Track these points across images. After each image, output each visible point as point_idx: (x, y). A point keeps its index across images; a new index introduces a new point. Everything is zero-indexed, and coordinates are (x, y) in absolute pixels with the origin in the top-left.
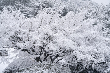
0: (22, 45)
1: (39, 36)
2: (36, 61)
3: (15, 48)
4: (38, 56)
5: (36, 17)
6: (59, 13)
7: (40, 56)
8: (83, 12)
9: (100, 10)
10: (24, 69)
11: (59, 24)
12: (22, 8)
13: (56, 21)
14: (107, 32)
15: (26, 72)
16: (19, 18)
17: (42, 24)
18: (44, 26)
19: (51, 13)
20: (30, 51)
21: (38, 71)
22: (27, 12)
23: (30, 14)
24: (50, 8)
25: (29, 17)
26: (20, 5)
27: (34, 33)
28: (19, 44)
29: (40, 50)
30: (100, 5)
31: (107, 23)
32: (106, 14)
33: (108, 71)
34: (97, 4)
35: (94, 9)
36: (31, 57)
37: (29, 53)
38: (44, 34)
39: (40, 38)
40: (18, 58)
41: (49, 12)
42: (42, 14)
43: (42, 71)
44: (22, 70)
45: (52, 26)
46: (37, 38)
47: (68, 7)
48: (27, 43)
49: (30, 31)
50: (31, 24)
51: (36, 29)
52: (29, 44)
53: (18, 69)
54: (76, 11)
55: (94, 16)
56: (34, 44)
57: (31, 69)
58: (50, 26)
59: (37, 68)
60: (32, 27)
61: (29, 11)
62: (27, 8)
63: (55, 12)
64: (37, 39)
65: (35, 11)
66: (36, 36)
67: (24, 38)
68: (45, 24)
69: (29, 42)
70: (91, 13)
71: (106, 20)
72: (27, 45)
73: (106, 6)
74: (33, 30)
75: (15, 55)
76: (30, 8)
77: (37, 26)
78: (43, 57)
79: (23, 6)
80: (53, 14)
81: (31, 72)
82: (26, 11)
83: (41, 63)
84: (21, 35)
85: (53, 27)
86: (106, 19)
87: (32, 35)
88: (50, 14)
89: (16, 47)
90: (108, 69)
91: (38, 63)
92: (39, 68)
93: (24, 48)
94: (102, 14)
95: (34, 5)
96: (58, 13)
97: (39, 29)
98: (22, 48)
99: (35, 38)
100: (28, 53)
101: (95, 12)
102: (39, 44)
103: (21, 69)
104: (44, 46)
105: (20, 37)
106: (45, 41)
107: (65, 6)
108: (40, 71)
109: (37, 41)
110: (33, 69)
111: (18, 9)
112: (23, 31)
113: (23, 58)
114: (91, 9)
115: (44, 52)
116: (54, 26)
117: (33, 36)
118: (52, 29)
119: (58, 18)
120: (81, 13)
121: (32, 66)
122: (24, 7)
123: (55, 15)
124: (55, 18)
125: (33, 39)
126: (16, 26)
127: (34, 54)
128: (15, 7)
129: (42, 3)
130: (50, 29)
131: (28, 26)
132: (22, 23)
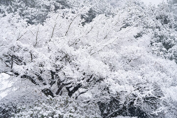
0: (22, 68)
1: (49, 54)
2: (43, 94)
3: (11, 73)
4: (48, 86)
5: (44, 23)
6: (82, 17)
7: (50, 86)
8: (121, 17)
9: (148, 13)
10: (24, 107)
11: (81, 36)
12: (21, 9)
13: (76, 30)
14: (159, 48)
15: (28, 112)
16: (17, 25)
17: (54, 36)
18: (57, 38)
19: (69, 18)
20: (34, 79)
21: (47, 111)
22: (30, 16)
23: (35, 19)
24: (66, 9)
25: (33, 23)
26: (19, 4)
27: (41, 49)
28: (16, 68)
29: (51, 77)
30: (147, 6)
31: (159, 34)
32: (157, 19)
33: (160, 111)
34: (143, 3)
35: (138, 11)
36: (36, 89)
37: (33, 81)
38: (56, 51)
39: (50, 58)
40: (15, 89)
41: (66, 16)
42: (54, 18)
43: (54, 110)
44: (21, 109)
45: (71, 38)
46: (46, 58)
47: (95, 7)
48: (30, 66)
49: (35, 46)
50: (36, 34)
51: (44, 43)
52: (32, 68)
53: (15, 108)
54: (109, 14)
55: (138, 23)
56: (41, 68)
57: (35, 108)
58: (67, 39)
59: (45, 105)
60: (38, 40)
61: (33, 14)
62: (30, 9)
63: (75, 15)
65: (43, 13)
66: (43, 55)
67: (24, 58)
68: (60, 35)
69: (32, 64)
70: (133, 17)
72: (29, 69)
73: (157, 7)
74: (39, 44)
75: (10, 85)
76: (34, 9)
77: (46, 39)
78: (55, 88)
79: (23, 5)
80: (71, 19)
81: (36, 112)
82: (27, 14)
83: (53, 99)
84: (20, 53)
85: (71, 40)
86: (157, 28)
87: (38, 52)
88: (67, 18)
89: (12, 71)
90: (159, 109)
91: (48, 98)
92: (49, 107)
93: (24, 74)
94: (151, 20)
95: (42, 3)
96: (80, 17)
97: (49, 43)
98: (22, 74)
100: (30, 82)
101: (140, 17)
102: (49, 67)
103: (19, 108)
104: (57, 70)
105: (19, 56)
106: (58, 63)
107: (91, 6)
108: (50, 111)
109: (47, 63)
110: (39, 108)
111: (15, 10)
112: (24, 46)
113: (24, 89)
114: (134, 12)
115: (57, 80)
116: (73, 38)
117: (40, 54)
118: (70, 43)
119: (80, 26)
120: (116, 17)
121: (37, 103)
122: (25, 8)
123: (75, 20)
124: (75, 26)
125: (39, 60)
126: (12, 38)
127: (41, 83)
128: (11, 7)
129: (55, 2)
130: (66, 42)
131: (31, 39)
132: (22, 33)
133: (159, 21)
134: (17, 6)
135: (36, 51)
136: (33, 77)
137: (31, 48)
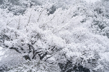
0: (10, 43)
1: (27, 34)
2: (24, 59)
4: (26, 54)
5: (24, 14)
6: (48, 10)
7: (28, 54)
9: (89, 7)
10: (12, 67)
11: (47, 21)
12: (10, 6)
13: (44, 18)
14: (96, 29)
15: (15, 71)
16: (7, 16)
17: (30, 22)
18: (32, 23)
19: (40, 11)
20: (18, 49)
21: (26, 70)
22: (15, 11)
24: (38, 6)
25: (16, 15)
26: (8, 3)
27: (22, 30)
28: (7, 42)
29: (29, 48)
30: (88, 3)
31: (96, 20)
32: (95, 11)
33: (98, 68)
35: (82, 6)
36: (19, 56)
37: (17, 51)
38: (32, 32)
39: (28, 36)
40: (6, 56)
41: (37, 10)
42: (30, 11)
43: (31, 69)
44: (10, 68)
47: (56, 5)
49: (18, 29)
50: (18, 21)
51: (24, 27)
52: (17, 42)
53: (6, 68)
54: (64, 8)
55: (83, 13)
56: (22, 42)
57: (19, 67)
58: (38, 24)
59: (25, 66)
60: (20, 25)
61: (17, 9)
62: (15, 7)
63: (43, 9)
64: (25, 36)
65: (23, 9)
66: (24, 34)
67: (12, 37)
68: (34, 22)
69: (17, 40)
70: (80, 10)
71: (95, 17)
72: (15, 43)
73: (94, 4)
74: (21, 28)
75: (3, 54)
76: (18, 7)
77: (25, 24)
78: (31, 55)
79: (11, 4)
80: (41, 12)
81: (20, 70)
82: (14, 9)
83: (30, 62)
84: (9, 33)
85: (41, 24)
87: (20, 32)
89: (4, 45)
91: (27, 61)
92: (27, 67)
93: (12, 46)
94: (91, 11)
95: (23, 3)
96: (46, 10)
97: (27, 27)
98: (10, 47)
99: (23, 35)
101: (84, 10)
102: (27, 42)
103: (9, 68)
104: (32, 44)
105: (8, 35)
106: (33, 39)
107: (53, 4)
108: (28, 70)
109: (25, 39)
110: (21, 68)
111: (6, 7)
112: (11, 29)
113: (12, 56)
114: (80, 7)
115: (32, 50)
117: (21, 34)
118: (41, 27)
119: (46, 16)
120: (69, 10)
121: (20, 65)
122: (12, 6)
123: (43, 12)
124: (43, 15)
125: (21, 37)
126: (3, 24)
127: (22, 52)
128: (4, 5)
129: (31, 1)
130: (38, 26)
131: (15, 24)
132: (10, 21)
133: (96, 12)
134: (7, 4)
135: (19, 32)
136: (18, 48)
137: (16, 30)
